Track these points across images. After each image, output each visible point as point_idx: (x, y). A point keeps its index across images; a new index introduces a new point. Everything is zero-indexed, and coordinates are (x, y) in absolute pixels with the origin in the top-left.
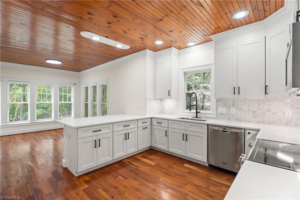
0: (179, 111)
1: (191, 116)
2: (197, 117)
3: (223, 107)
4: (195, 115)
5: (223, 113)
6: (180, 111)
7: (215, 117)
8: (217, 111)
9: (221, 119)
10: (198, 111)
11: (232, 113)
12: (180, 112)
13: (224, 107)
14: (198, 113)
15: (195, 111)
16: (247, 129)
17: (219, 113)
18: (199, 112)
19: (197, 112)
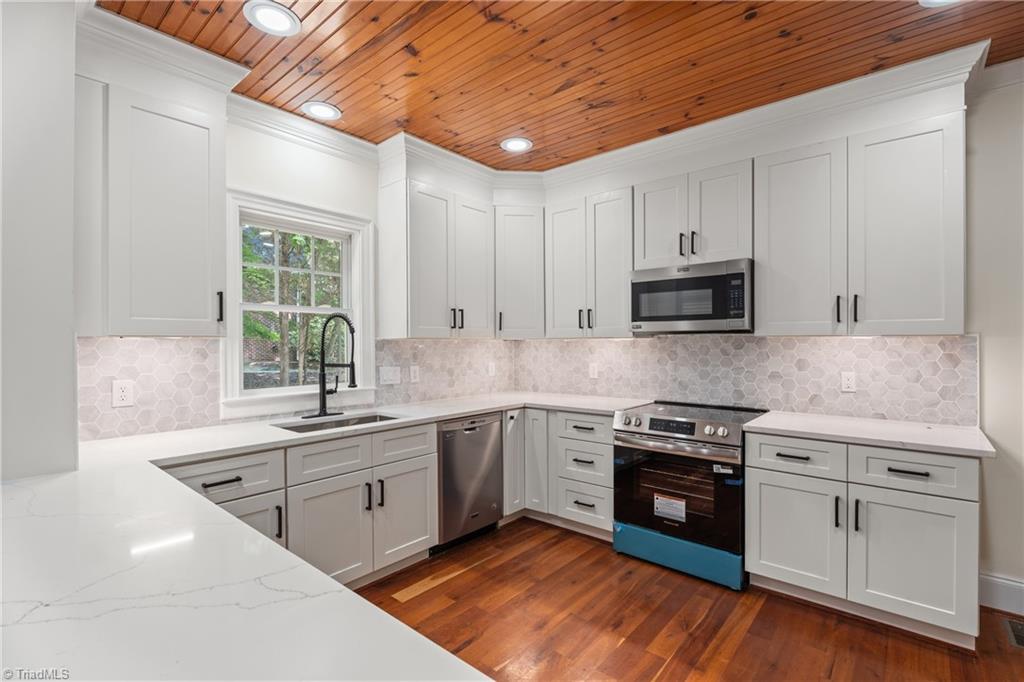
0: (222, 400)
1: (296, 413)
2: (323, 411)
3: (391, 366)
4: (316, 404)
5: (392, 385)
6: (229, 399)
7: (373, 401)
8: (378, 379)
9: (389, 404)
10: (329, 386)
11: (413, 381)
12: (228, 405)
13: (396, 366)
14: (328, 396)
15: (315, 389)
16: (506, 411)
17: (383, 386)
18: (331, 392)
19: (324, 393)
